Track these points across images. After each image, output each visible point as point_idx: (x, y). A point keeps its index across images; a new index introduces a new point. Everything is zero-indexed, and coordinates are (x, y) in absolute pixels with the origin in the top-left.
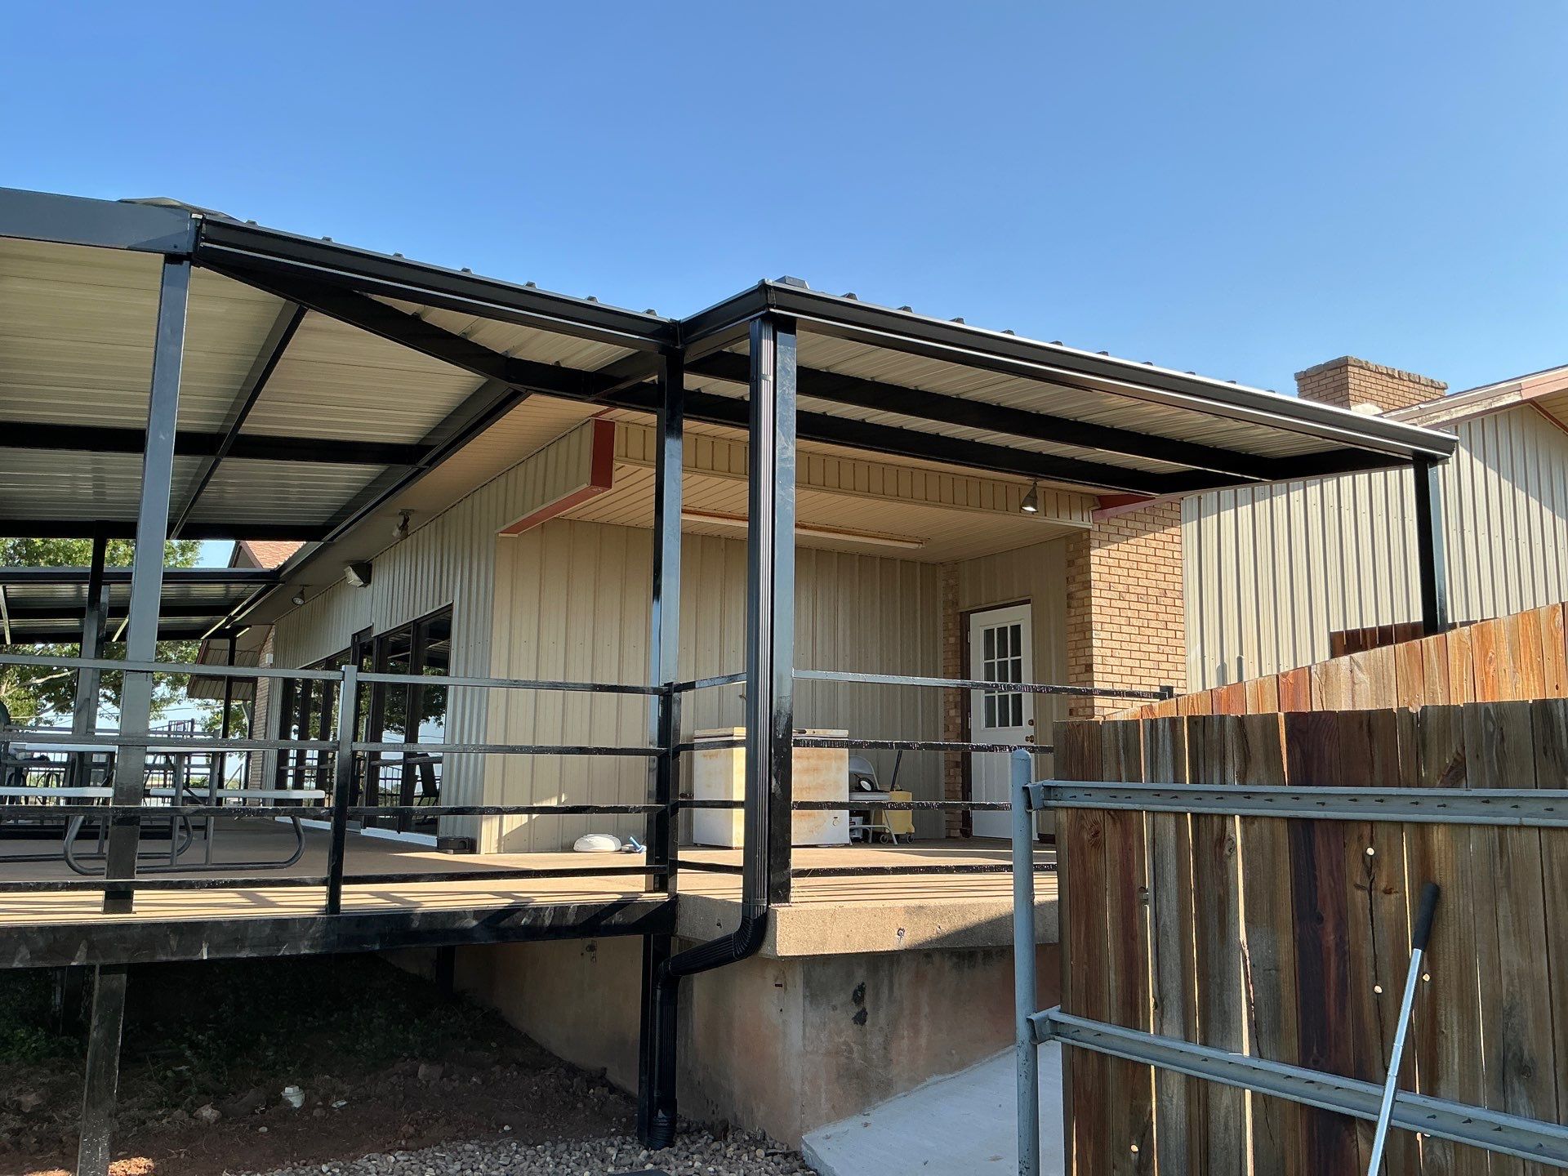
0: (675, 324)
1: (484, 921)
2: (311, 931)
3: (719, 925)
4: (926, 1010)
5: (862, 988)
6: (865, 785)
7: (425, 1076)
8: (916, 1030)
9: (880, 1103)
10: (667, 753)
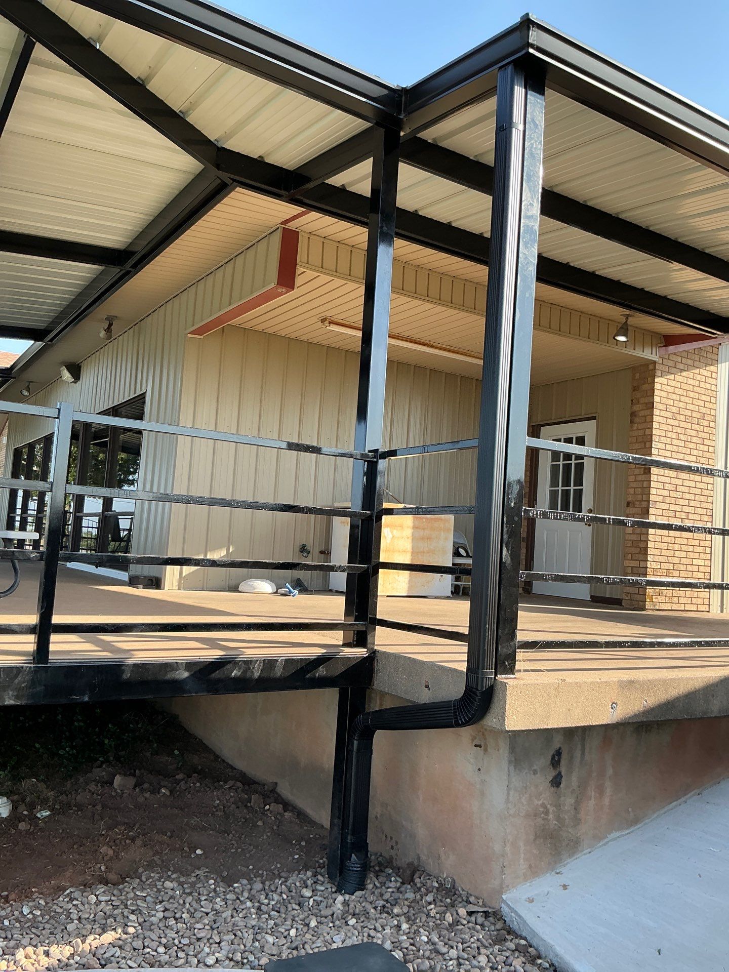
0: (404, 90)
1: (195, 672)
2: (16, 681)
3: (427, 687)
4: (610, 772)
5: (559, 753)
6: (462, 551)
7: (119, 786)
8: (601, 790)
9: (569, 860)
10: (371, 516)
